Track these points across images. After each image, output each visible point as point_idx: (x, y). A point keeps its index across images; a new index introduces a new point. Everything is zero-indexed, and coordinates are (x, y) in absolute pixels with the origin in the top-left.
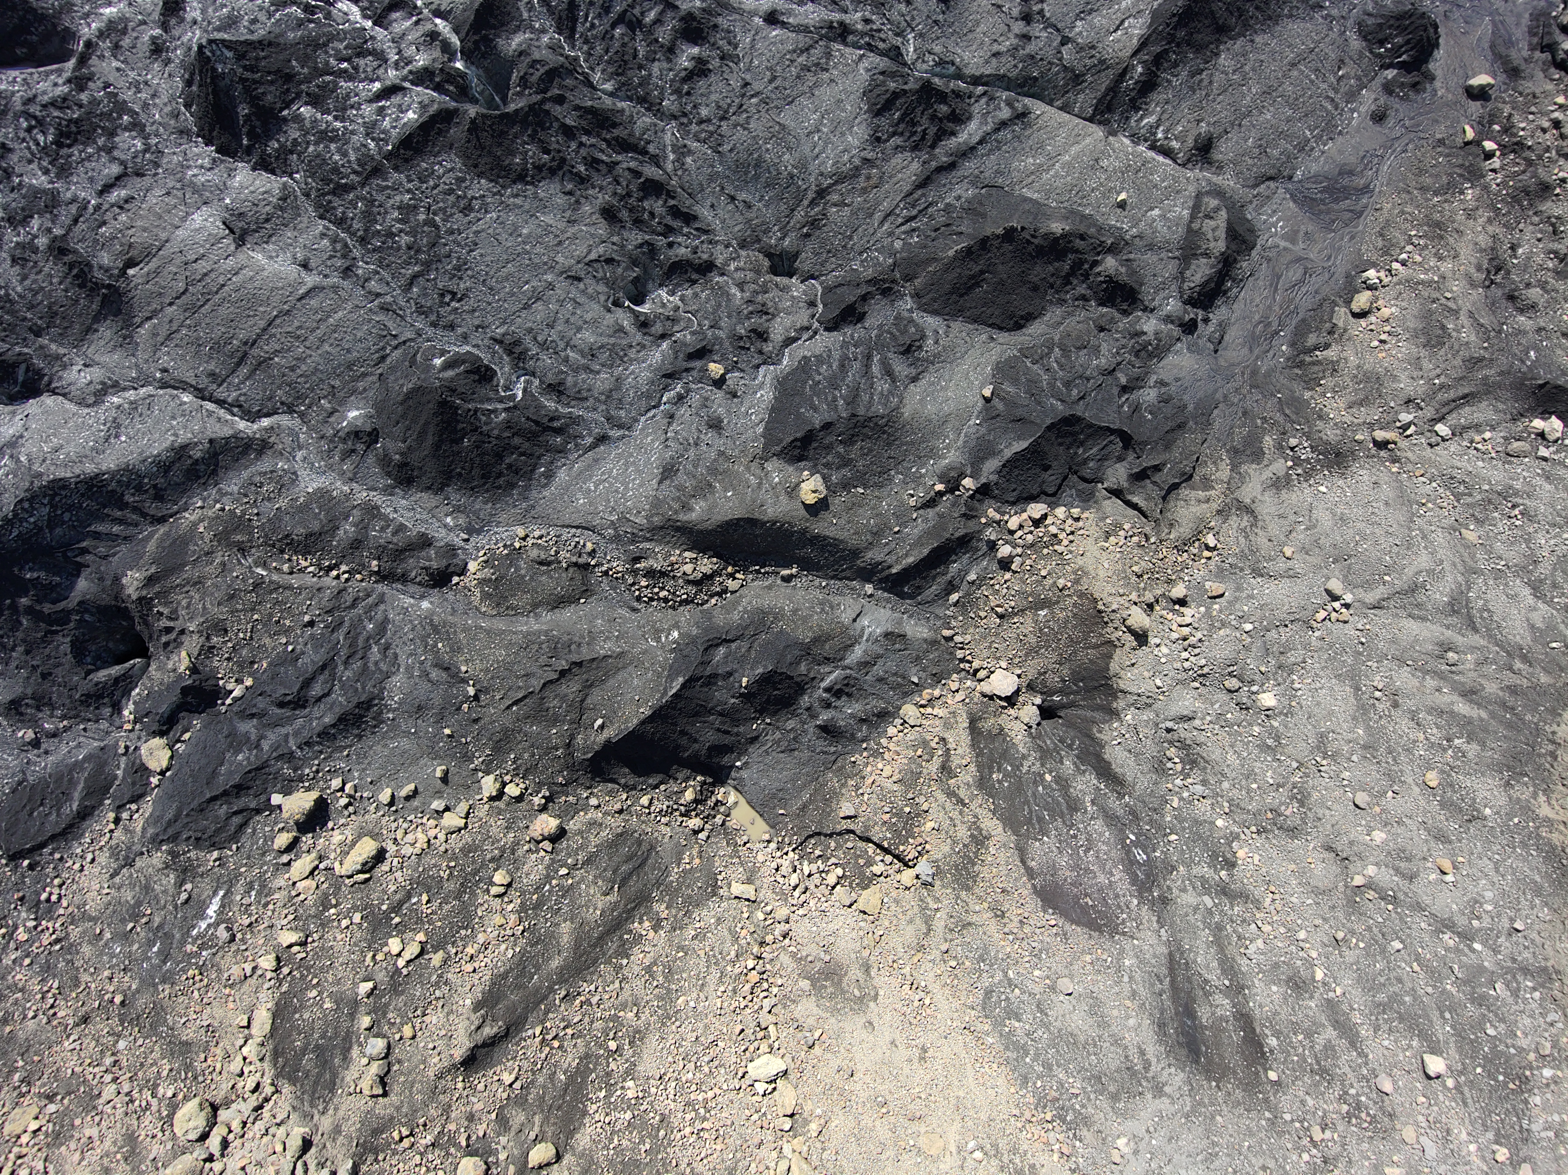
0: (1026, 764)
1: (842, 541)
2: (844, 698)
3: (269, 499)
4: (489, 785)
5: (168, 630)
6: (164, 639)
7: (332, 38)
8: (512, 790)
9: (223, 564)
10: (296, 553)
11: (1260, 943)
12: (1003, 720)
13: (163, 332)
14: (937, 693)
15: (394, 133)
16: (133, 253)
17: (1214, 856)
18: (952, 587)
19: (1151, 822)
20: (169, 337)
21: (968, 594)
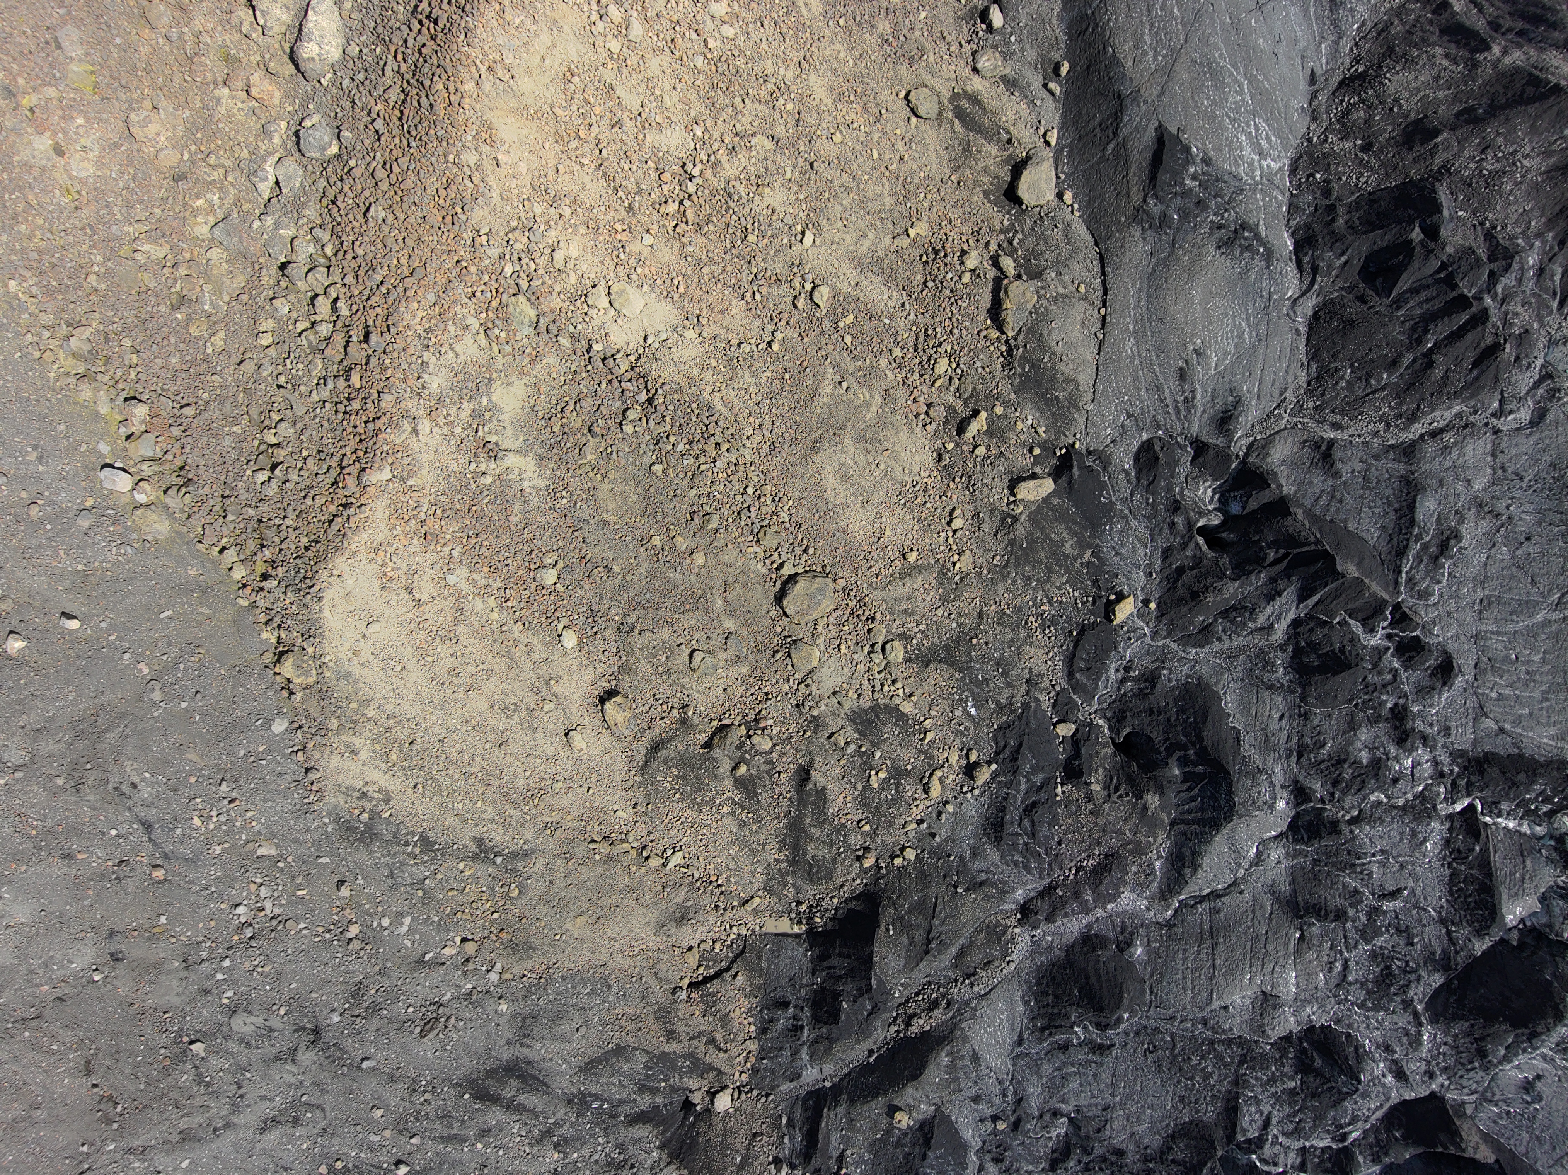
0: (677, 1078)
1: (864, 1103)
2: (790, 1026)
3: (1136, 873)
4: (910, 854)
5: (1117, 790)
6: (1115, 781)
7: (1315, 1127)
8: (898, 862)
9: (1125, 834)
10: (1099, 863)
11: (515, 1131)
12: (706, 1082)
13: (1258, 913)
14: (749, 1065)
15: (1245, 1109)
16: (1305, 945)
17: (565, 1140)
18: (790, 1124)
19: (604, 1122)
20: (1253, 912)
21: (780, 1128)
